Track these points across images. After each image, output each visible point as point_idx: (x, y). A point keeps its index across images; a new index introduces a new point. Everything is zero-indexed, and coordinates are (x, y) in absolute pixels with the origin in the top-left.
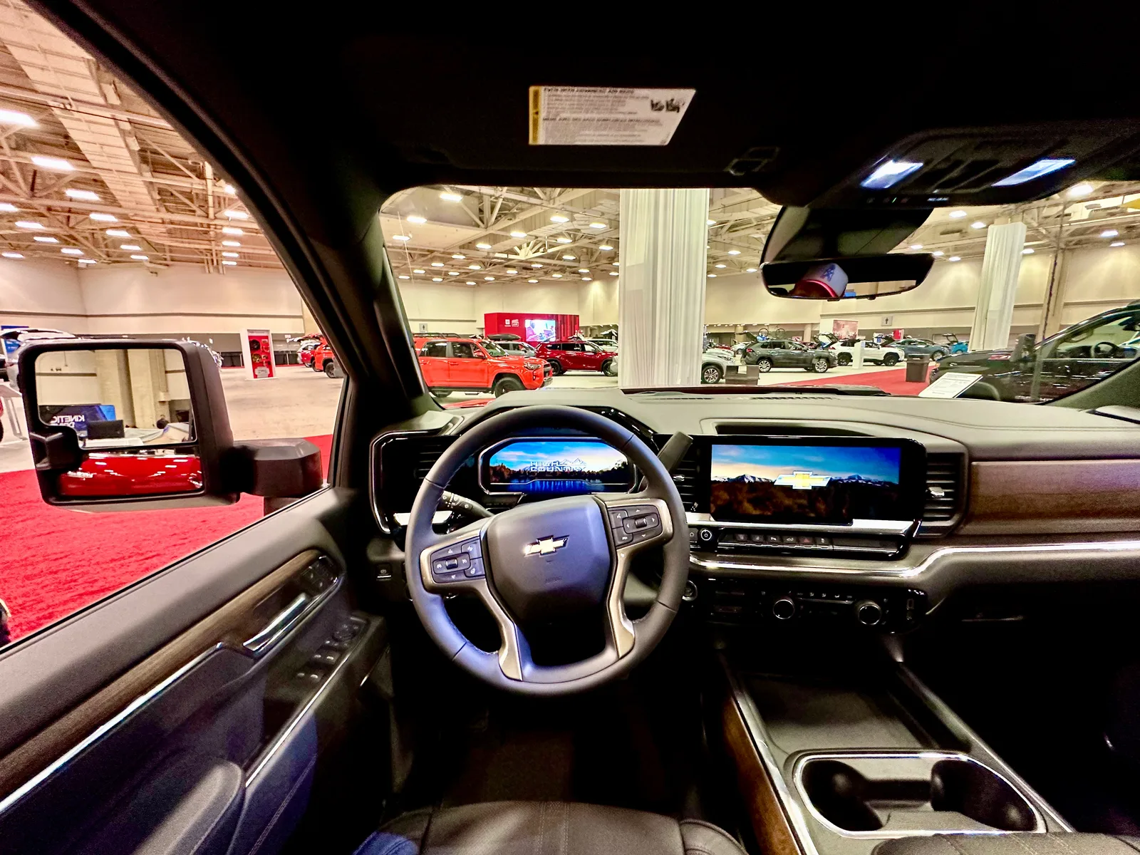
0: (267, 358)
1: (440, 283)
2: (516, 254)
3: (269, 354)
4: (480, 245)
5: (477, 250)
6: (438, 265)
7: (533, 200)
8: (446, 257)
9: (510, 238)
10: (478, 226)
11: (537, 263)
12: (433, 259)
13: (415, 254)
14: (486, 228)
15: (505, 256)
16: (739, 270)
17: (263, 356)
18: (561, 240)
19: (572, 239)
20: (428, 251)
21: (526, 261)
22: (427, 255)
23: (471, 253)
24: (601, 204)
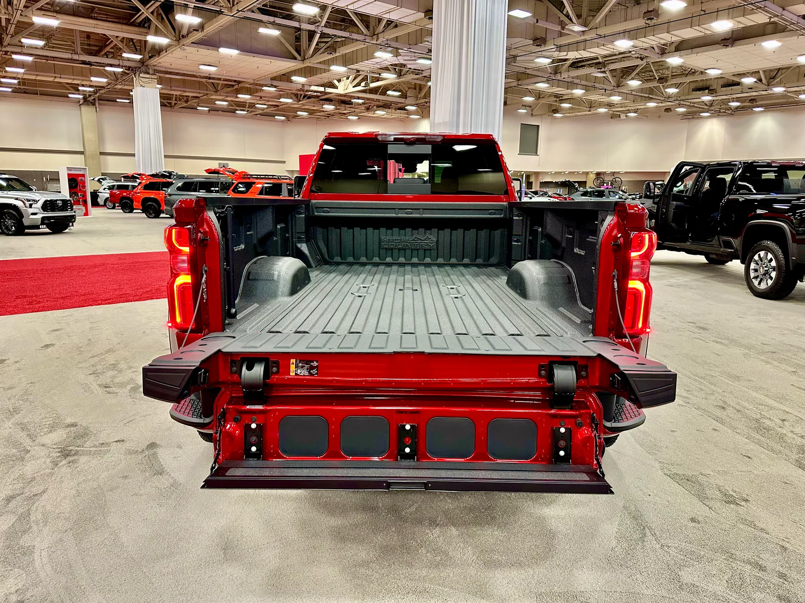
0: (83, 196)
1: (243, 117)
2: (335, 87)
3: (85, 192)
4: (294, 78)
5: (291, 82)
6: (243, 97)
7: (355, 36)
8: (254, 88)
9: (329, 70)
10: (295, 58)
11: (358, 98)
12: (238, 91)
13: (218, 84)
14: (304, 60)
15: (322, 89)
16: (588, 109)
17: (79, 194)
18: (385, 75)
19: (396, 72)
20: (235, 81)
21: (345, 95)
22: (233, 86)
23: (283, 85)
24: (426, 41)
